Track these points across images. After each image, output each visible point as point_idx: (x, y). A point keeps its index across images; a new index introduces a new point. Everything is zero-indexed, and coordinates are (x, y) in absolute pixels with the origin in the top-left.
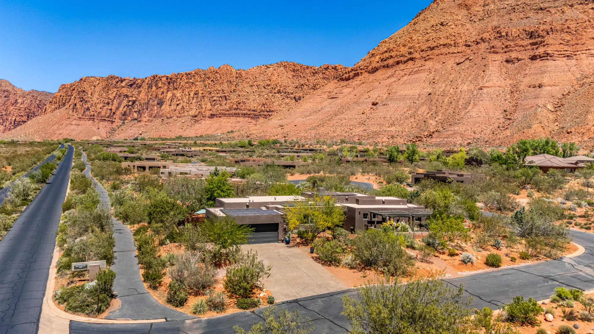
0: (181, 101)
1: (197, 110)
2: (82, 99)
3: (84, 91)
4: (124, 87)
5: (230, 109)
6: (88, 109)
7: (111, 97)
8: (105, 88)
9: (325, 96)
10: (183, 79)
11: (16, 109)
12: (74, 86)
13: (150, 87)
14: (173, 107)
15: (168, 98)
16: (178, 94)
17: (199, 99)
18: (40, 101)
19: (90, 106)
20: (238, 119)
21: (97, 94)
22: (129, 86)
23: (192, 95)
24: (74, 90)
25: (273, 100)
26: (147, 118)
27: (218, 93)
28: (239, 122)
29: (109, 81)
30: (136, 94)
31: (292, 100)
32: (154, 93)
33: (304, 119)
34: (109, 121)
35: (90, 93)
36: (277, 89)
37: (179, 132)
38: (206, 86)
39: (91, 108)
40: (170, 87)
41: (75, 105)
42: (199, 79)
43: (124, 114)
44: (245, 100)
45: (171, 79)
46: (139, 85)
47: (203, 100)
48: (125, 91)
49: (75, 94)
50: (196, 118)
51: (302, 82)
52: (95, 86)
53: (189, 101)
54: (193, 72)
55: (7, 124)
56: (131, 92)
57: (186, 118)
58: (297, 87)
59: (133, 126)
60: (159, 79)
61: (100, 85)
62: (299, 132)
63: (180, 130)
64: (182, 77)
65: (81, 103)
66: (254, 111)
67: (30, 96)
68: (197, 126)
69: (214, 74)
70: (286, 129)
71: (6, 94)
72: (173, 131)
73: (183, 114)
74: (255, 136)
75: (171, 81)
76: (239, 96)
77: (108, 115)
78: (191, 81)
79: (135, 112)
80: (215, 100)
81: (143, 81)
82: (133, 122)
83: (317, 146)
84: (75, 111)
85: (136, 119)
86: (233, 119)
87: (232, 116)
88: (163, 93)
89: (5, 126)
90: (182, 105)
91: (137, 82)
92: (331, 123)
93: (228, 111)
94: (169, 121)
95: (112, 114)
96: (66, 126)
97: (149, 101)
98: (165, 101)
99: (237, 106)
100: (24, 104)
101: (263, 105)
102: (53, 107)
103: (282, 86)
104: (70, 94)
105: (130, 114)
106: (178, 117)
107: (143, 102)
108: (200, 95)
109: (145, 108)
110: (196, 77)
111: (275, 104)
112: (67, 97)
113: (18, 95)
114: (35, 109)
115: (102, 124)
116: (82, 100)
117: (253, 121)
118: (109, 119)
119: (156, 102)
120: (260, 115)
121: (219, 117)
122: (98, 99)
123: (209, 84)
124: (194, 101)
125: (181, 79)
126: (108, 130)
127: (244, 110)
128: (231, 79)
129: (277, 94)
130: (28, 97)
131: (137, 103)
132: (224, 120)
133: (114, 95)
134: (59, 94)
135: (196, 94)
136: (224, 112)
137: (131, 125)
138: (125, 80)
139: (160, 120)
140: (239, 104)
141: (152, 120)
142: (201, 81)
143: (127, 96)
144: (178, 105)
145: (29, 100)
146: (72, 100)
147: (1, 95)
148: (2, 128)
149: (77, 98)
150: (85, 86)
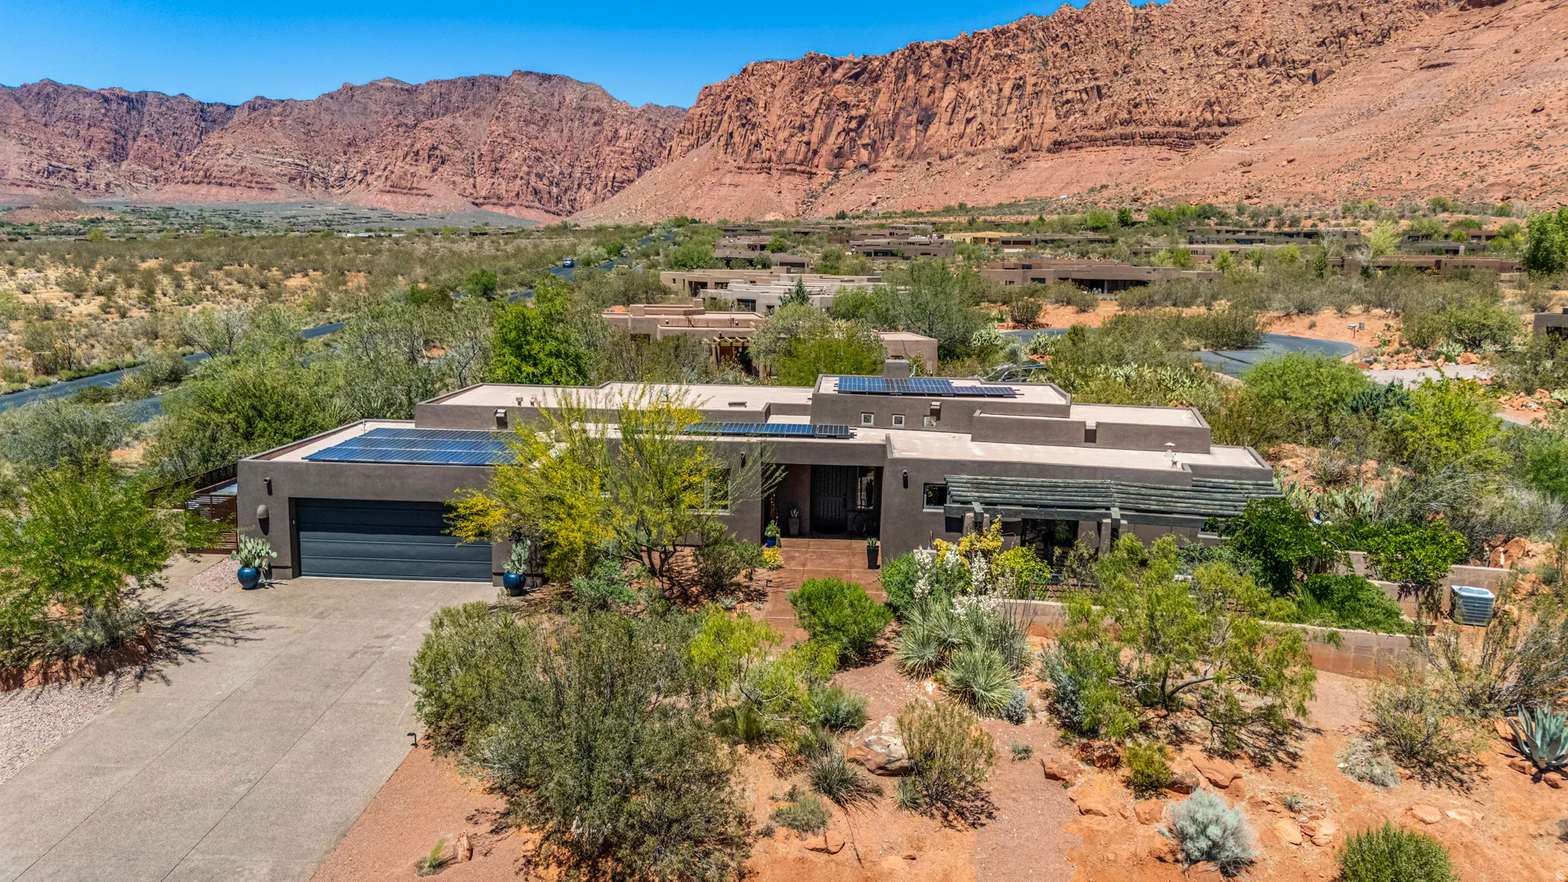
0: (978, 111)
1: (1017, 131)
2: (744, 121)
3: (749, 100)
4: (839, 82)
5: (1110, 122)
6: (758, 145)
7: (809, 110)
8: (797, 89)
9: (1409, 63)
10: (985, 49)
11: (615, 152)
12: (730, 89)
13: (901, 77)
14: (957, 128)
15: (944, 104)
16: (972, 90)
17: (1026, 101)
18: (664, 130)
19: (761, 137)
20: (1131, 151)
21: (777, 104)
22: (850, 78)
23: (1007, 91)
24: (728, 97)
25: (1241, 89)
26: (892, 162)
27: (1077, 81)
28: (1131, 161)
29: (806, 69)
30: (866, 98)
31: (1304, 83)
32: (911, 94)
33: (1323, 140)
34: (803, 172)
35: (762, 104)
36: (1255, 55)
37: (967, 194)
38: (1045, 63)
39: (763, 143)
40: (952, 74)
41: (731, 135)
42: (1028, 45)
43: (839, 154)
44: (1155, 96)
45: (954, 51)
46: (874, 74)
47: (1035, 102)
48: (841, 92)
49: (730, 107)
50: (1015, 155)
51: (1342, 23)
52: (774, 86)
53: (999, 107)
54: (1014, 26)
55: (599, 189)
56: (857, 95)
57: (990, 156)
58: (1323, 42)
59: (857, 185)
60: (924, 54)
61: (786, 81)
62: (1298, 179)
63: (972, 190)
64: (984, 41)
65: (742, 131)
66: (1179, 124)
67: (643, 120)
68: (1016, 175)
69: (1072, 26)
70: (1257, 176)
71: (596, 116)
72: (953, 193)
73: (981, 147)
74: (1156, 198)
75: (954, 58)
76: (1138, 83)
77: (801, 157)
78: (1007, 51)
79: (865, 146)
80: (1068, 102)
81: (885, 63)
82: (857, 175)
83: (1343, 222)
84: (730, 150)
85: (865, 166)
86: (1115, 153)
87: (1114, 144)
88: (932, 90)
89: (595, 193)
90: (979, 120)
91: (870, 67)
92: (1414, 149)
93: (1103, 129)
94: (946, 165)
95: (810, 154)
96: (710, 190)
97: (897, 116)
98: (936, 114)
99: (1130, 112)
100: (631, 137)
101: (1210, 104)
102: (686, 143)
103: (1275, 43)
104: (719, 108)
105: (851, 153)
106: (968, 154)
107: (882, 118)
108: (1029, 89)
109: (886, 133)
110: (1020, 40)
111: (1246, 101)
112: (715, 118)
113: (620, 119)
114: (654, 151)
115: (788, 181)
116: (746, 123)
117: (1173, 154)
118: (803, 168)
119: (914, 118)
120: (1197, 137)
121: (1077, 148)
122: (780, 117)
123: (1055, 56)
124: (1012, 108)
125: (981, 48)
126: (801, 195)
127: (1151, 123)
128: (1120, 37)
129: (1256, 71)
130: (638, 121)
131: (869, 122)
132: (1089, 155)
133: (816, 104)
134: (698, 111)
135: (1017, 87)
136: (1091, 132)
137: (853, 181)
138: (841, 63)
139: (923, 164)
140: (1136, 106)
141: (903, 167)
142: (1032, 50)
143: (846, 106)
144: (969, 121)
145: (641, 130)
146: (724, 125)
147: (586, 120)
148: (589, 196)
149: (734, 119)
150: (752, 88)
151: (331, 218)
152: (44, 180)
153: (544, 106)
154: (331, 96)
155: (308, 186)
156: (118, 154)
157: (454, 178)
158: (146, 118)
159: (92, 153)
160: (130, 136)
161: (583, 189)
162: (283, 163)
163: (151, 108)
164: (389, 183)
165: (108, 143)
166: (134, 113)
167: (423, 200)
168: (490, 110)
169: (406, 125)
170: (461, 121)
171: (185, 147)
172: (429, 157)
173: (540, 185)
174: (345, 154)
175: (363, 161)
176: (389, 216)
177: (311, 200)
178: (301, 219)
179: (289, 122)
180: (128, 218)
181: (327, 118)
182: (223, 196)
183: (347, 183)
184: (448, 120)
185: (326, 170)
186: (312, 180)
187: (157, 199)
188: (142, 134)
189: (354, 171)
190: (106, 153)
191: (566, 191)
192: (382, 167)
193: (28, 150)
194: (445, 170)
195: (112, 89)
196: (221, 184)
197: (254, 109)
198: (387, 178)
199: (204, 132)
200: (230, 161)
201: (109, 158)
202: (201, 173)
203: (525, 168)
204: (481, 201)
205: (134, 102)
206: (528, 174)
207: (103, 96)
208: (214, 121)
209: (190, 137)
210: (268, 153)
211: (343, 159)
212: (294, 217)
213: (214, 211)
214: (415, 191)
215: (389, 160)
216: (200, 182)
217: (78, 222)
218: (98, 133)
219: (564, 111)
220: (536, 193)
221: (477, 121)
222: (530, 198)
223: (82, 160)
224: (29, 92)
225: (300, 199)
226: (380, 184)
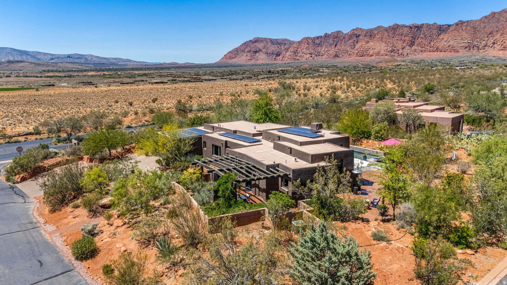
151: (476, 60)
152: (390, 54)
154: (486, 17)
155: (472, 50)
156: (412, 44)
158: (422, 32)
159: (404, 45)
160: (416, 38)
162: (463, 43)
163: (424, 29)
164: (503, 47)
165: (410, 41)
166: (419, 31)
171: (433, 40)
174: (488, 37)
175: (494, 39)
176: (500, 59)
177: (471, 54)
178: (465, 62)
179: (468, 28)
180: (409, 64)
181: (483, 25)
182: (441, 55)
183: (486, 48)
185: (479, 44)
186: (473, 47)
187: (421, 57)
188: (420, 37)
189: (490, 43)
190: (408, 44)
192: (501, 41)
193: (387, 45)
195: (413, 24)
196: (441, 51)
197: (458, 25)
198: (502, 45)
199: (439, 35)
200: (445, 43)
201: (409, 45)
202: (436, 48)
205: (418, 28)
207: (410, 27)
208: (443, 31)
209: (435, 37)
210: (460, 40)
211: (487, 39)
212: (463, 61)
213: (437, 60)
215: (504, 38)
216: (435, 51)
217: (394, 66)
218: (407, 38)
223: (401, 47)
224: (390, 28)
225: (467, 55)
226: (499, 47)
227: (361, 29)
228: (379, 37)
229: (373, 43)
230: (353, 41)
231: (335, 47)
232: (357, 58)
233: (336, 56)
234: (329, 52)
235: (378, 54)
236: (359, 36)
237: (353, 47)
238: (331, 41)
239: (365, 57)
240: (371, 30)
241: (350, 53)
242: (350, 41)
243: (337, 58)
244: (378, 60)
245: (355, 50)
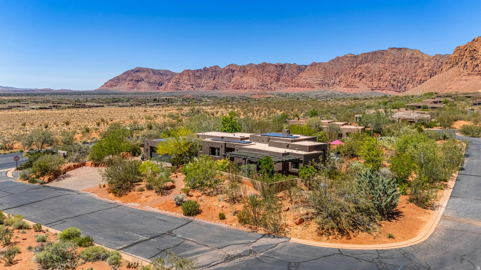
2: (472, 58)
3: (475, 50)
6: (477, 65)
11: (422, 71)
12: (467, 47)
19: (479, 62)
24: (466, 50)
39: (479, 65)
41: (466, 63)
49: (467, 53)
55: (415, 83)
65: (471, 61)
67: (434, 60)
71: (416, 60)
84: (465, 68)
89: (413, 85)
96: (456, 82)
100: (429, 66)
102: (448, 66)
104: (462, 54)
112: (460, 57)
113: (425, 60)
114: (437, 70)
116: (473, 58)
130: (432, 60)
134: (454, 55)
145: (433, 63)
146: (464, 60)
147: (413, 61)
148: (411, 86)
149: (468, 57)
150: (476, 46)
151: (328, 95)
152: (261, 87)
153: (398, 58)
154: (333, 60)
155: (324, 86)
156: (278, 80)
157: (367, 82)
158: (285, 70)
159: (272, 80)
160: (281, 75)
161: (409, 84)
162: (317, 80)
163: (287, 68)
164: (346, 84)
165: (276, 77)
166: (283, 69)
167: (356, 89)
168: (380, 61)
169: (353, 67)
170: (370, 65)
171: (294, 77)
172: (359, 76)
173: (394, 83)
174: (335, 76)
175: (340, 78)
176: (345, 94)
177: (323, 90)
178: (320, 96)
179: (320, 69)
180: (277, 96)
181: (331, 67)
182: (301, 90)
183: (335, 85)
184: (366, 65)
185: (329, 81)
186: (325, 84)
187: (285, 91)
188: (284, 74)
189: (337, 81)
191: (403, 84)
192: (345, 80)
193: (258, 80)
194: (364, 80)
195: (278, 63)
196: (301, 87)
197: (312, 66)
198: (346, 83)
199: (299, 73)
200: (304, 80)
201: (276, 81)
202: (297, 84)
203: (390, 78)
204: (374, 89)
205: (283, 66)
206: (390, 80)
207: (276, 65)
208: (302, 70)
209: (295, 75)
210: (314, 78)
211: (334, 78)
212: (318, 95)
213: (298, 94)
214: (354, 87)
215: (347, 78)
216: (296, 87)
217: (265, 98)
218: (274, 75)
219: (405, 59)
220: (392, 86)
221: (375, 64)
222: (390, 87)
223: (269, 82)
224: (260, 66)
225: (321, 90)
226: (344, 85)
227: (235, 65)
228: (251, 72)
229: (246, 78)
230: (229, 76)
231: (214, 80)
232: (233, 90)
233: (215, 88)
234: (209, 84)
235: (251, 87)
236: (234, 71)
237: (229, 80)
238: (209, 74)
239: (241, 90)
240: (244, 67)
241: (227, 85)
242: (227, 76)
243: (216, 90)
244: (251, 93)
245: (231, 83)
